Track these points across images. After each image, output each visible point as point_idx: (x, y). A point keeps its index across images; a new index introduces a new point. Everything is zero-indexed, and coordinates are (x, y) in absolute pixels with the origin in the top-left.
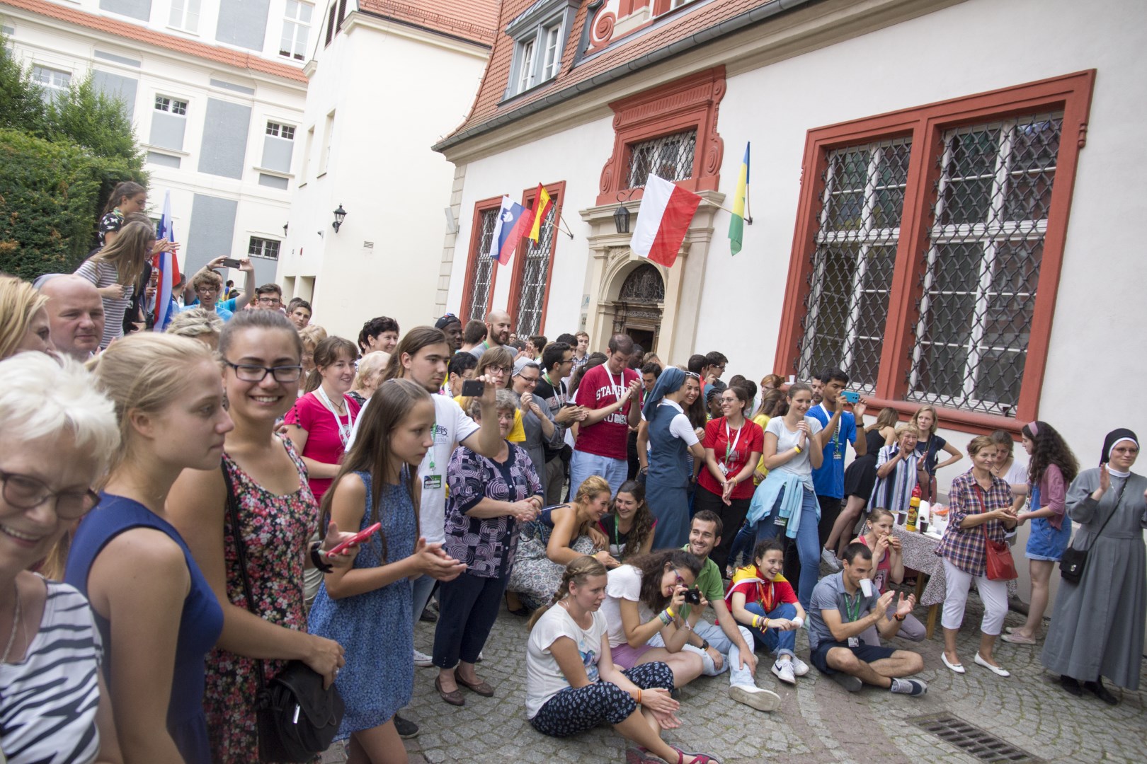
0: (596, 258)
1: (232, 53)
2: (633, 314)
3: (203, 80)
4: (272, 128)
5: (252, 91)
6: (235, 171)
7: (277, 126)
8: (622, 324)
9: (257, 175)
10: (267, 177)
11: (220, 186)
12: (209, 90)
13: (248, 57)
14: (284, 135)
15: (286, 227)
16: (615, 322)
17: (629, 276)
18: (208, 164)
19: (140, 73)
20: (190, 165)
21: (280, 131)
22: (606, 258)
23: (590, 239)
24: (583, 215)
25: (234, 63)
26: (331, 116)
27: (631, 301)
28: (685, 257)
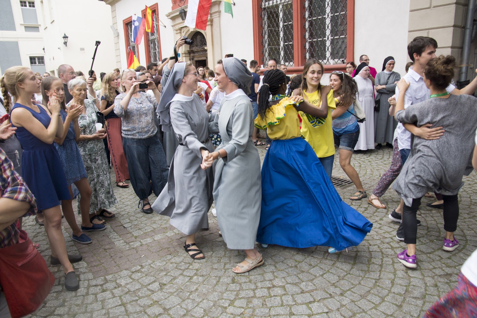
0: (177, 33)
4: (23, 3)
6: (12, 27)
8: (193, 59)
9: (23, 27)
10: (28, 28)
11: (7, 35)
14: (30, 6)
16: (190, 59)
21: (28, 4)
22: (181, 33)
23: (173, 26)
24: (167, 16)
27: (195, 49)
28: (212, 25)
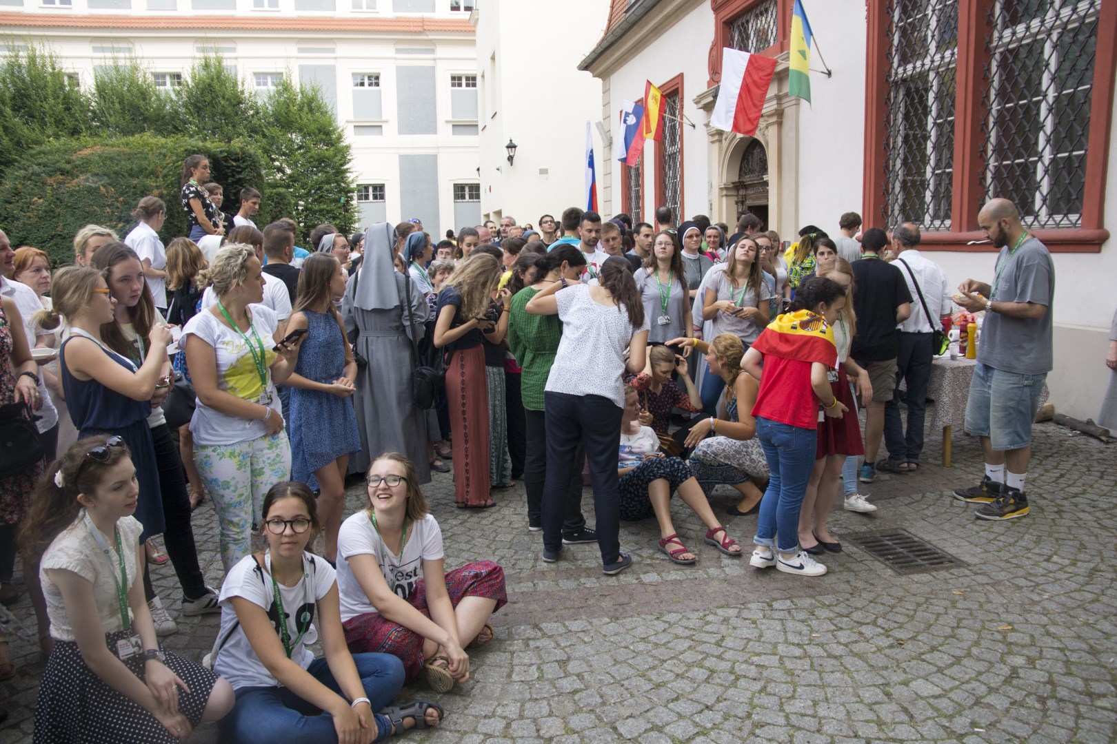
0: (712, 142)
1: (408, 21)
2: (750, 192)
3: (388, 50)
4: (456, 80)
5: (433, 51)
6: (430, 127)
7: (460, 78)
8: (742, 202)
9: (450, 126)
10: (459, 127)
11: (419, 144)
12: (396, 59)
13: (423, 20)
14: (468, 85)
15: (478, 170)
16: (737, 203)
17: (744, 155)
18: (407, 127)
19: (336, 58)
20: (391, 128)
21: (464, 82)
22: (720, 141)
23: (705, 125)
24: (697, 103)
25: (412, 29)
26: (493, 58)
27: (748, 179)
28: (780, 124)
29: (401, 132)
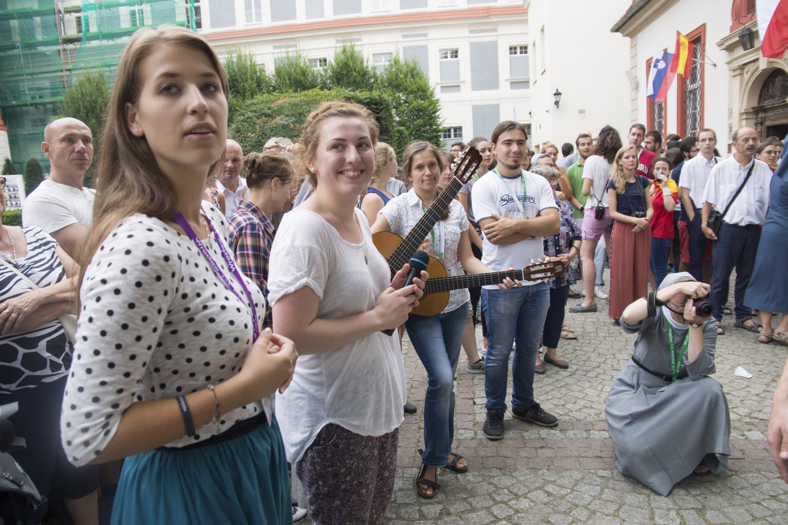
0: (734, 76)
2: (770, 114)
3: (464, 32)
4: (513, 50)
5: (495, 30)
6: (495, 85)
7: (515, 48)
8: (762, 124)
9: (509, 84)
10: (515, 84)
11: (486, 97)
12: (470, 37)
13: (489, 8)
14: (521, 53)
15: (530, 113)
16: (756, 124)
17: (765, 84)
18: (477, 85)
19: (428, 40)
20: (466, 88)
21: (518, 50)
24: (719, 46)
25: (481, 15)
26: (542, 30)
29: (473, 89)
